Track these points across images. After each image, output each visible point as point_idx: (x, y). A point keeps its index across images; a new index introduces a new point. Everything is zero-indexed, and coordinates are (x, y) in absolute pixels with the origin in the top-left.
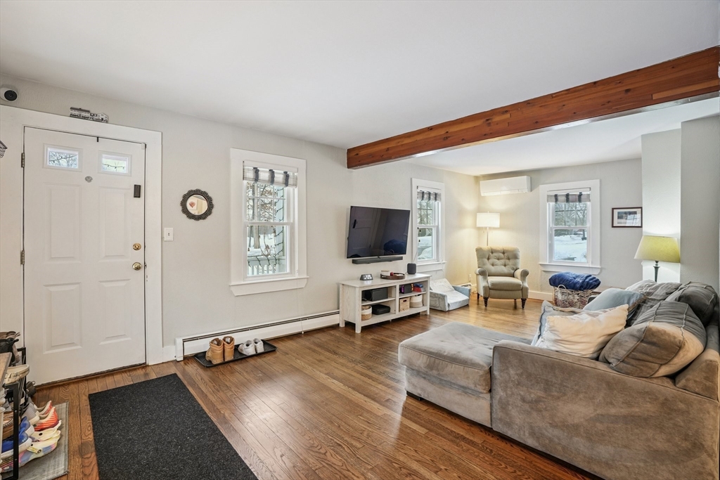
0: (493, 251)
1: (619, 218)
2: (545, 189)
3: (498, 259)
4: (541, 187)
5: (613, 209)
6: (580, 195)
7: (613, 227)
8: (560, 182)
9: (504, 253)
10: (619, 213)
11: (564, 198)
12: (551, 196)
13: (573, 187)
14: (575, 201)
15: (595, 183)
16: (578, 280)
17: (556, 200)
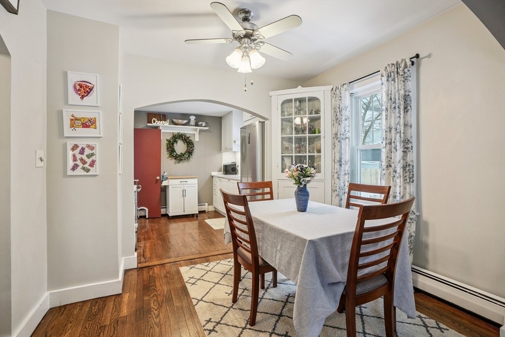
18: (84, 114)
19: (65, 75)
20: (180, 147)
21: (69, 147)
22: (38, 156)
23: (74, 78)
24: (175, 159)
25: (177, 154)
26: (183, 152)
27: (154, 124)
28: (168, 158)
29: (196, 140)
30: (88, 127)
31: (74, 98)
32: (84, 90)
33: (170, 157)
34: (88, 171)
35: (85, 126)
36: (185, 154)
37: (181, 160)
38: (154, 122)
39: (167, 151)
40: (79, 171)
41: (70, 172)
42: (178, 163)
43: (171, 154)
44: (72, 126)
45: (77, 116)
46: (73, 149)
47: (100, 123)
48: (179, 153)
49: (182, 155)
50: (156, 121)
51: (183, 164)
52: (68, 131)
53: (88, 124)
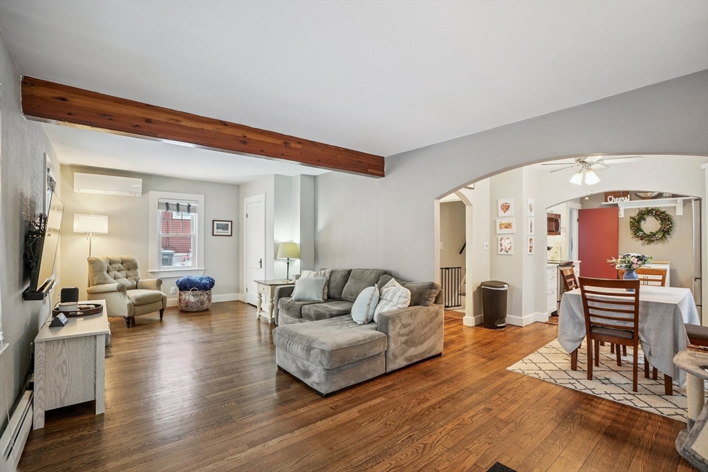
0: (111, 262)
1: (217, 228)
2: (155, 196)
3: (119, 271)
4: (151, 193)
5: (213, 221)
6: (189, 206)
7: (213, 235)
8: (173, 192)
9: (122, 263)
10: (217, 224)
11: (175, 208)
12: (162, 203)
13: (183, 198)
14: (184, 211)
15: (201, 198)
16: (204, 281)
17: (168, 208)
18: (505, 221)
19: (497, 201)
20: (651, 225)
21: (499, 239)
22: (485, 244)
23: (501, 202)
24: (642, 239)
25: (645, 234)
26: (654, 231)
27: (610, 202)
28: (633, 238)
29: (678, 214)
30: (508, 228)
31: (501, 213)
32: (506, 208)
33: (635, 237)
34: (507, 252)
35: (506, 227)
36: (657, 232)
37: (650, 241)
38: (611, 199)
39: (632, 230)
40: (503, 252)
41: (500, 253)
42: (648, 244)
43: (635, 234)
44: (500, 228)
45: (503, 222)
46: (501, 240)
47: (514, 225)
48: (648, 232)
49: (653, 234)
50: (613, 199)
51: (656, 246)
52: (499, 231)
53: (508, 226)
